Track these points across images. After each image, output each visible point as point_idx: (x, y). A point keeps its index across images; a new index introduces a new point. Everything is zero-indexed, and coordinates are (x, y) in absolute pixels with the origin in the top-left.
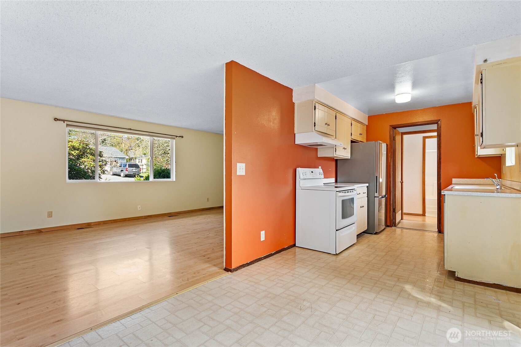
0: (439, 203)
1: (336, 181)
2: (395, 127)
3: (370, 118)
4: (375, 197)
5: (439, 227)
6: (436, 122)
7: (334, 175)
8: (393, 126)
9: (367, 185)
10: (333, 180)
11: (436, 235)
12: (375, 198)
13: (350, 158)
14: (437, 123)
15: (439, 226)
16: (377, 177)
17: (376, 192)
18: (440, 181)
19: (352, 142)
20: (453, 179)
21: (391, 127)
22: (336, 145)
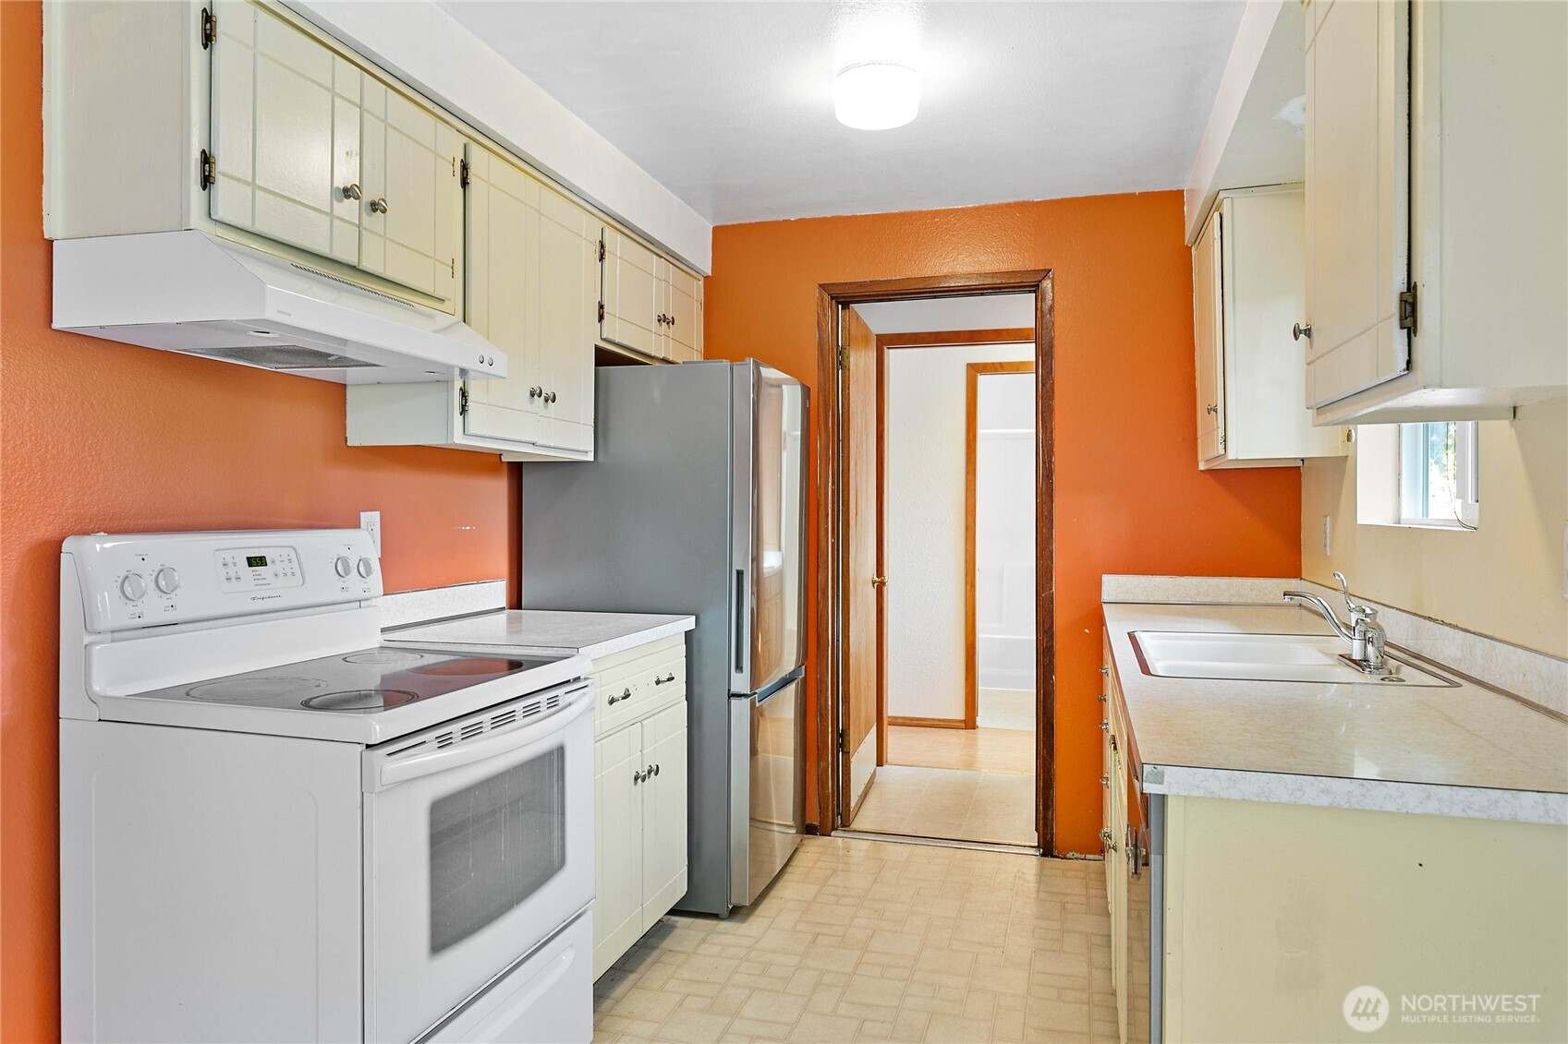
0: (1045, 702)
1: (516, 602)
2: (844, 298)
3: (724, 237)
4: (732, 695)
5: (1045, 825)
6: (1032, 279)
7: (502, 562)
8: (837, 291)
9: (689, 623)
10: (498, 592)
11: (1029, 864)
12: (734, 701)
13: (590, 457)
14: (1035, 288)
15: (1045, 818)
16: (740, 574)
17: (739, 668)
18: (1051, 589)
19: (604, 358)
20: (1106, 579)
21: (827, 298)
22: (463, 372)
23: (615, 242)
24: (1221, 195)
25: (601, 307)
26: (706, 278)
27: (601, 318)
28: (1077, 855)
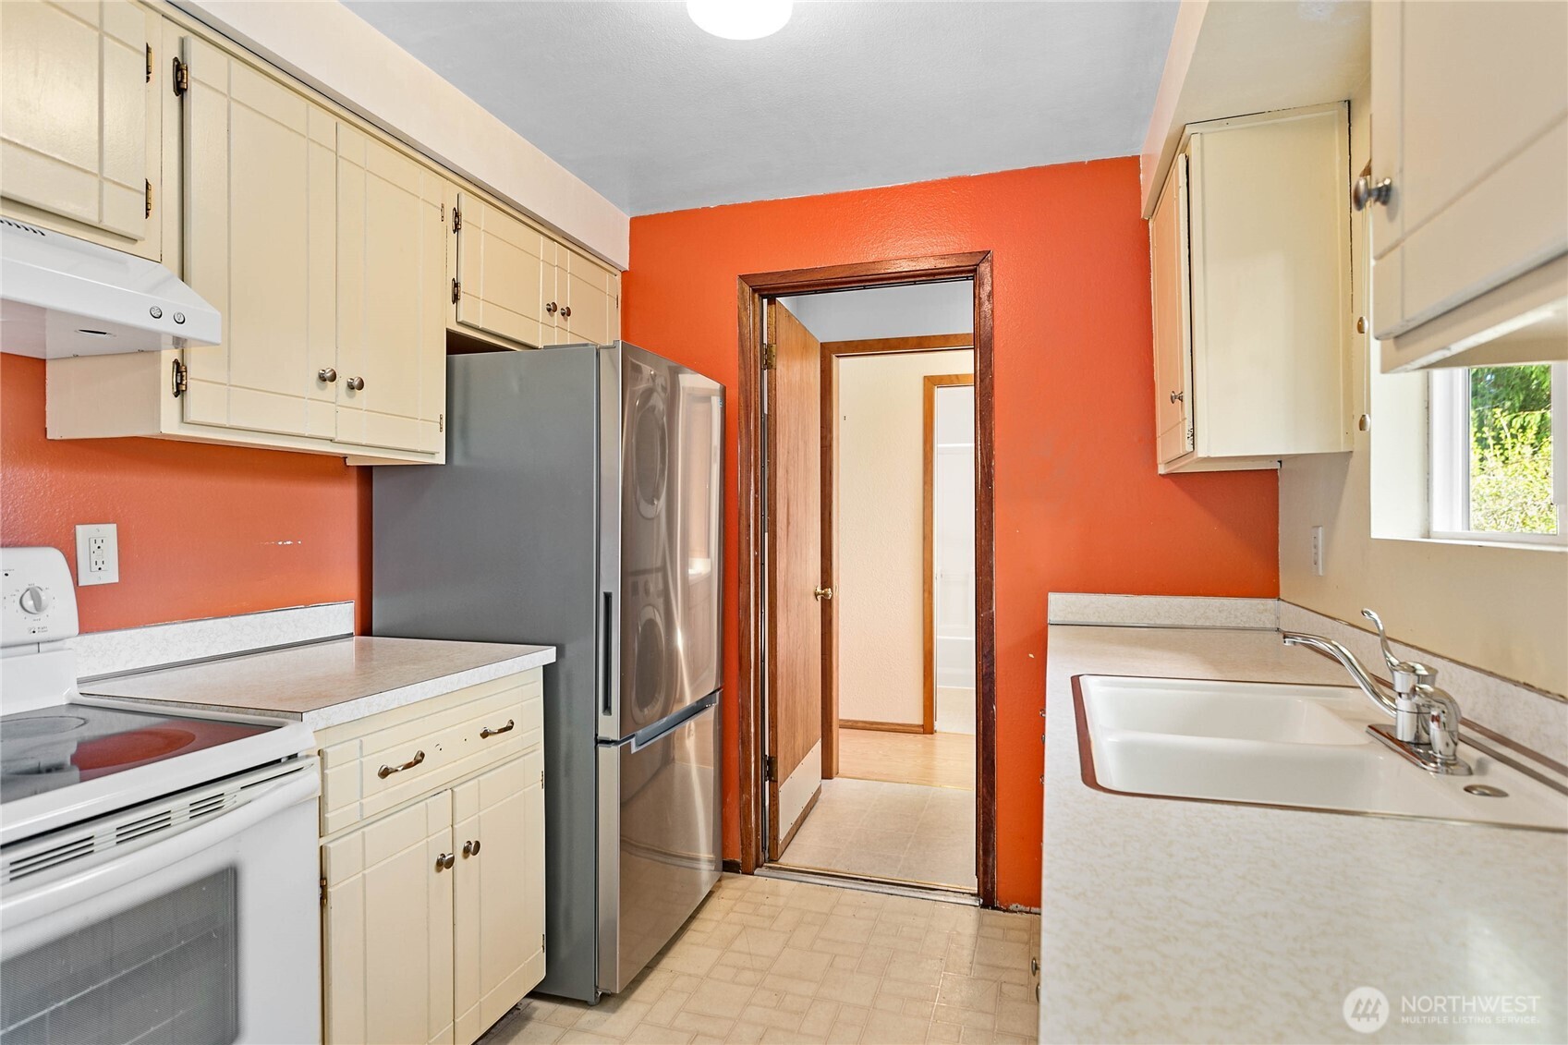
0: (984, 735)
1: (366, 628)
2: (767, 290)
3: (640, 227)
4: (599, 742)
5: (985, 873)
7: (352, 583)
8: (758, 282)
9: (549, 655)
10: (343, 616)
11: (963, 917)
12: (602, 749)
13: (440, 459)
14: (971, 273)
15: (985, 865)
16: (608, 597)
17: (607, 708)
18: (991, 608)
19: (457, 344)
20: (1052, 597)
21: (747, 289)
23: (474, 210)
24: (1188, 130)
25: (456, 285)
26: (624, 273)
27: (456, 298)
28: (1021, 907)
